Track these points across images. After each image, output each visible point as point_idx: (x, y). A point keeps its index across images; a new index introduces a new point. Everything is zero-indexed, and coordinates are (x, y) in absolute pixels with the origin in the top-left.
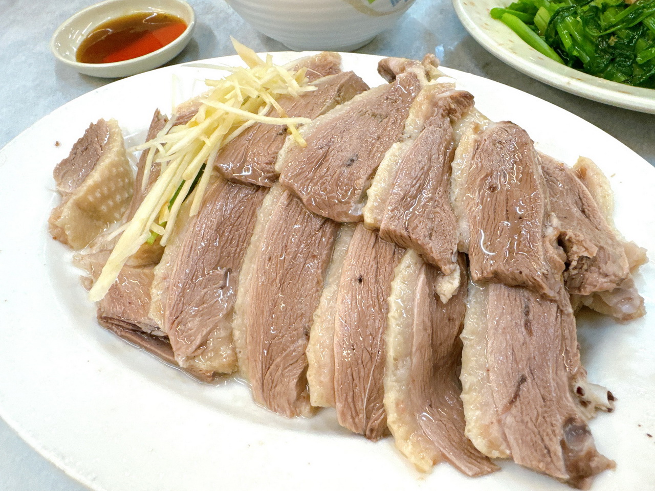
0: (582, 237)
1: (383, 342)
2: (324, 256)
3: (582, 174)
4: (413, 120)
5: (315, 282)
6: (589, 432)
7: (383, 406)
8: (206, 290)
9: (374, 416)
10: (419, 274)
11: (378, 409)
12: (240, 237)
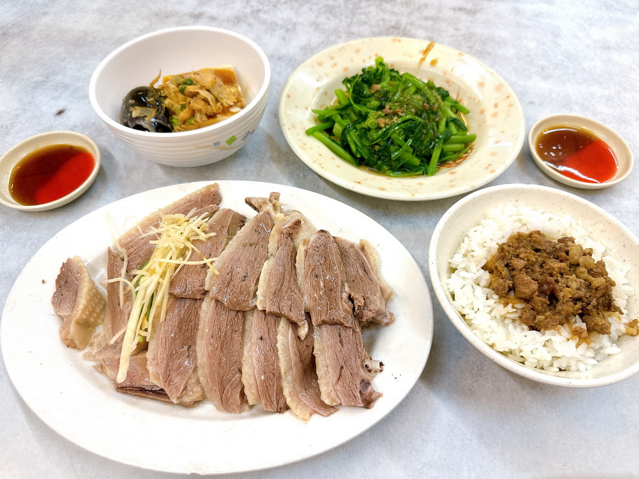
0: (357, 296)
1: (278, 366)
2: (241, 330)
3: (363, 248)
4: (272, 245)
5: (239, 344)
6: (370, 384)
7: (283, 396)
8: (180, 360)
9: (280, 402)
10: (289, 329)
11: (282, 398)
12: (192, 327)
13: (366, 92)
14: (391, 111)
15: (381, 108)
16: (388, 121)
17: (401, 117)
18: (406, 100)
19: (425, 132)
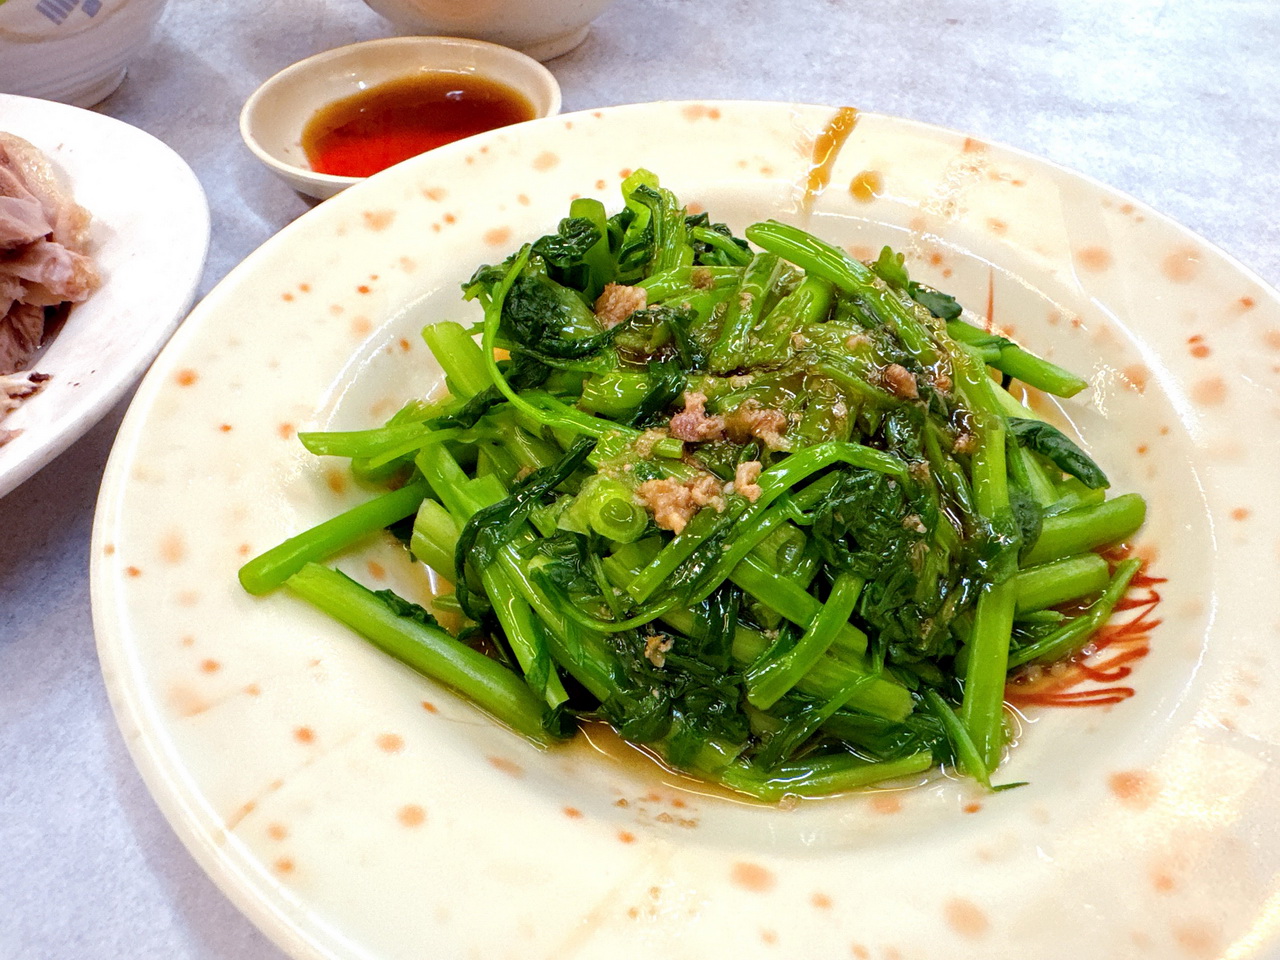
13: (577, 324)
14: (720, 423)
15: (659, 408)
16: (711, 493)
17: (779, 456)
18: (790, 352)
19: (921, 529)
